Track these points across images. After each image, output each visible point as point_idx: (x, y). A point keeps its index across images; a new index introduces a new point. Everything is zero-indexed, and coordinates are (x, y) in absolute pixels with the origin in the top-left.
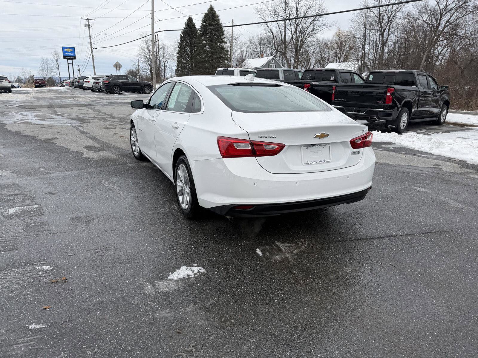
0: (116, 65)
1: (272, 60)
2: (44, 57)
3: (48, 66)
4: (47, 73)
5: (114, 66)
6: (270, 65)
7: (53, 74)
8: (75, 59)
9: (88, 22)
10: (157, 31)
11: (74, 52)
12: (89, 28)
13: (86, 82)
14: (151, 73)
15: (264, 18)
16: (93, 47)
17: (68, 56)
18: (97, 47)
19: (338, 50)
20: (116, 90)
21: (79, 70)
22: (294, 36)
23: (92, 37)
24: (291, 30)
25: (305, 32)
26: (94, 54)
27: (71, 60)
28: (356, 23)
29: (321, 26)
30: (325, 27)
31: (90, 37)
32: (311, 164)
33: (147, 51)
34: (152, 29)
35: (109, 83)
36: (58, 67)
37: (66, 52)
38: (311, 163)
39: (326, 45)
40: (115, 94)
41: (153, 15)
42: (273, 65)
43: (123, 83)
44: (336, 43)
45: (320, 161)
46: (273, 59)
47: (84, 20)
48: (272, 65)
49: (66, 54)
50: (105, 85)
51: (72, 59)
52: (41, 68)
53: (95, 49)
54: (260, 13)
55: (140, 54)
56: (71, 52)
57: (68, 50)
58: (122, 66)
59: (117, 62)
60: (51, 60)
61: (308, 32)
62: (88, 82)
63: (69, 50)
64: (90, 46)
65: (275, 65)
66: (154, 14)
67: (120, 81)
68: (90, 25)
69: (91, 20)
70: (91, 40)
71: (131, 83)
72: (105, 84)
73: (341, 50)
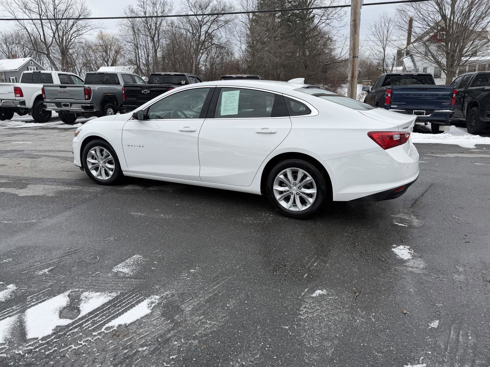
1: (30, 62)
6: (29, 67)
15: (11, 12)
19: (104, 54)
22: (56, 36)
24: (52, 29)
25: (69, 32)
28: (124, 26)
29: (85, 27)
30: (90, 28)
39: (90, 47)
42: (34, 67)
44: (101, 46)
46: (31, 60)
48: (32, 67)
54: (4, 5)
61: (72, 32)
65: (35, 68)
73: (107, 53)
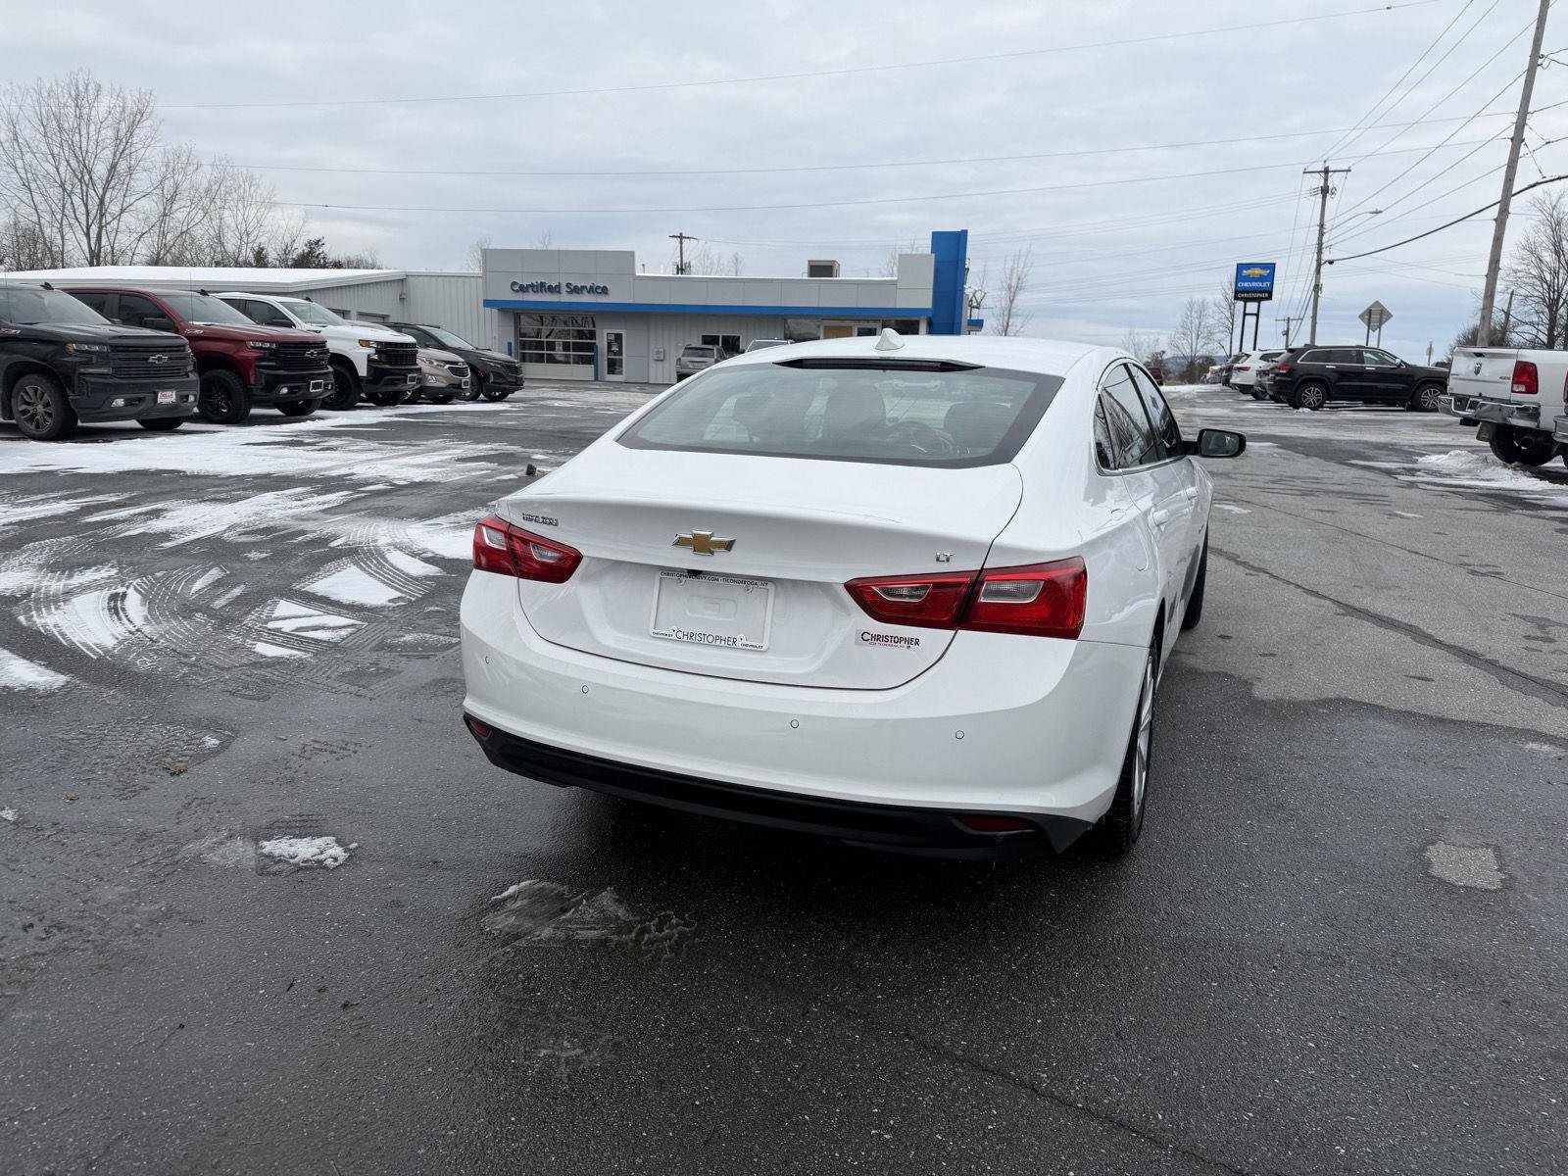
0: (1369, 312)
2: (1197, 297)
3: (1203, 323)
4: (1194, 344)
5: (1361, 317)
7: (1211, 346)
8: (1270, 298)
9: (1326, 180)
10: (1532, 183)
11: (1271, 278)
12: (1324, 198)
13: (1239, 369)
14: (1549, 339)
16: (1325, 256)
17: (1248, 292)
18: (1335, 258)
20: (1312, 394)
21: (1286, 333)
23: (1328, 225)
26: (1322, 281)
27: (1256, 304)
31: (1322, 226)
32: (678, 640)
33: (1548, 257)
34: (1506, 177)
35: (1290, 372)
36: (1232, 324)
37: (1248, 278)
38: (680, 635)
40: (1301, 410)
41: (1520, 125)
43: (1343, 374)
45: (717, 638)
47: (1313, 174)
49: (1246, 284)
50: (1278, 378)
51: (1259, 300)
52: (1180, 330)
53: (1327, 264)
55: (1516, 272)
56: (1262, 278)
57: (1254, 274)
58: (1390, 316)
59: (1377, 303)
60: (1215, 304)
62: (1246, 369)
63: (1258, 271)
64: (1316, 255)
66: (1527, 121)
67: (1330, 366)
68: (1330, 188)
69: (1335, 171)
70: (1321, 234)
71: (1370, 372)
72: (1278, 375)
